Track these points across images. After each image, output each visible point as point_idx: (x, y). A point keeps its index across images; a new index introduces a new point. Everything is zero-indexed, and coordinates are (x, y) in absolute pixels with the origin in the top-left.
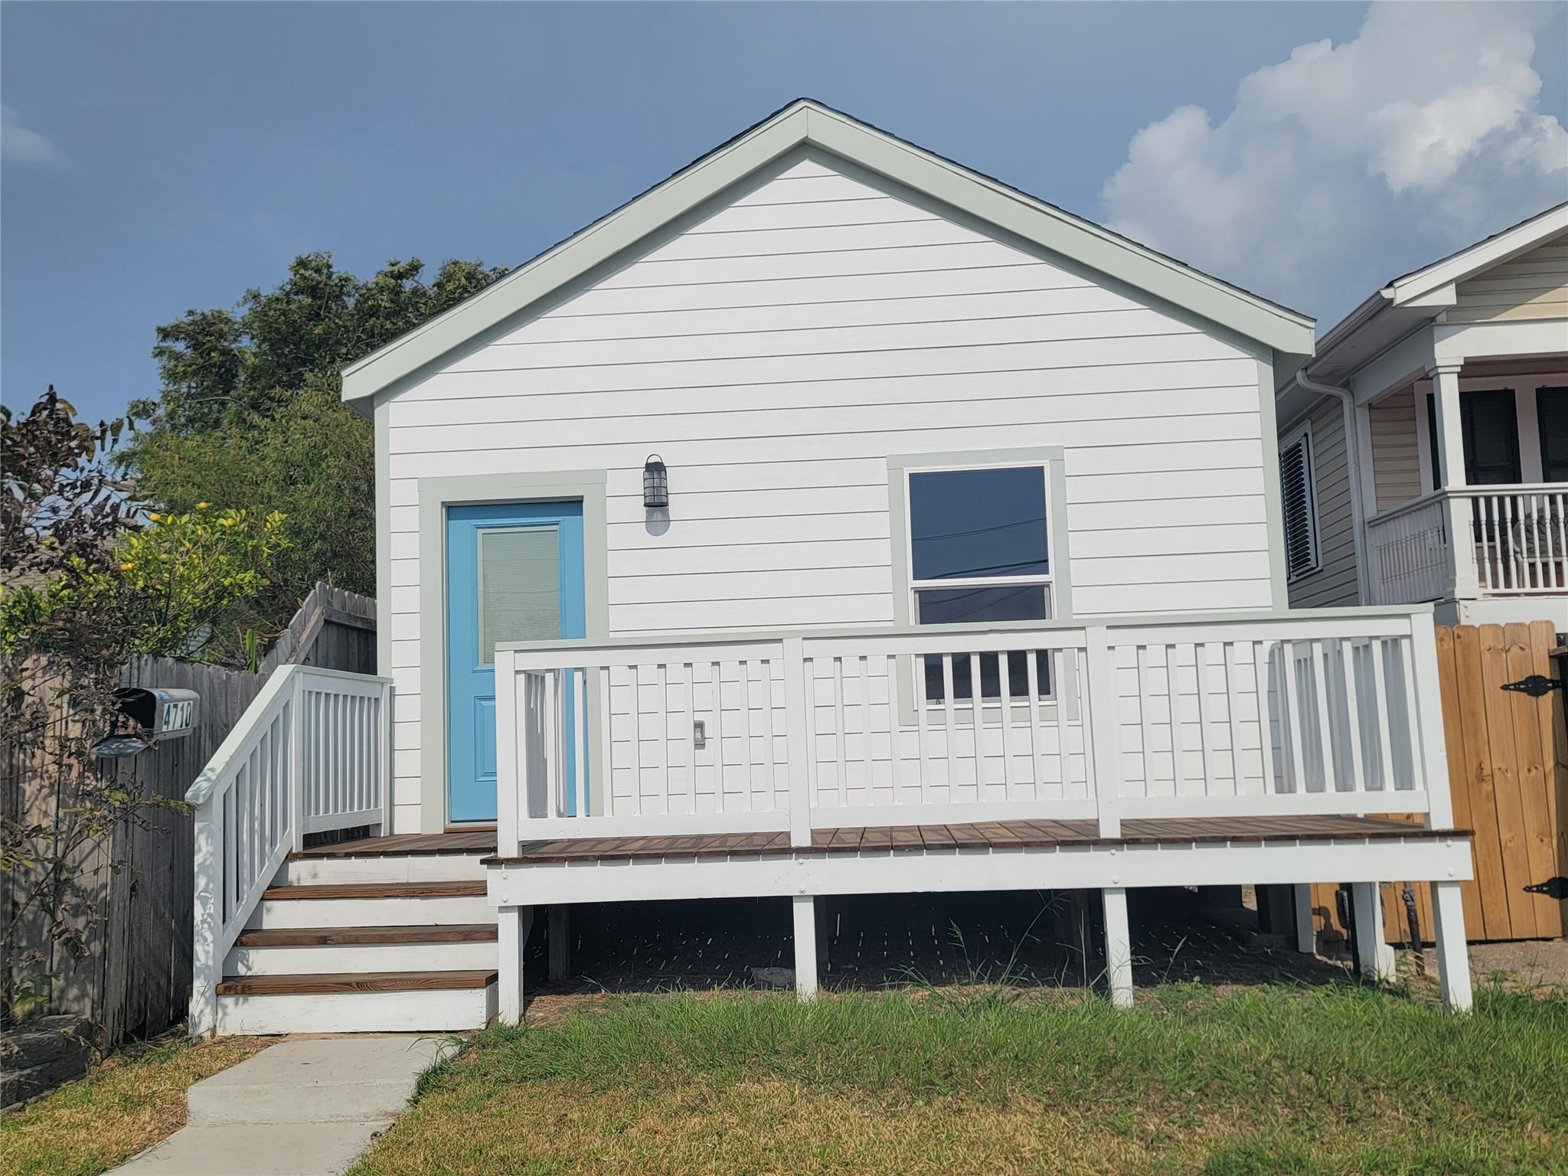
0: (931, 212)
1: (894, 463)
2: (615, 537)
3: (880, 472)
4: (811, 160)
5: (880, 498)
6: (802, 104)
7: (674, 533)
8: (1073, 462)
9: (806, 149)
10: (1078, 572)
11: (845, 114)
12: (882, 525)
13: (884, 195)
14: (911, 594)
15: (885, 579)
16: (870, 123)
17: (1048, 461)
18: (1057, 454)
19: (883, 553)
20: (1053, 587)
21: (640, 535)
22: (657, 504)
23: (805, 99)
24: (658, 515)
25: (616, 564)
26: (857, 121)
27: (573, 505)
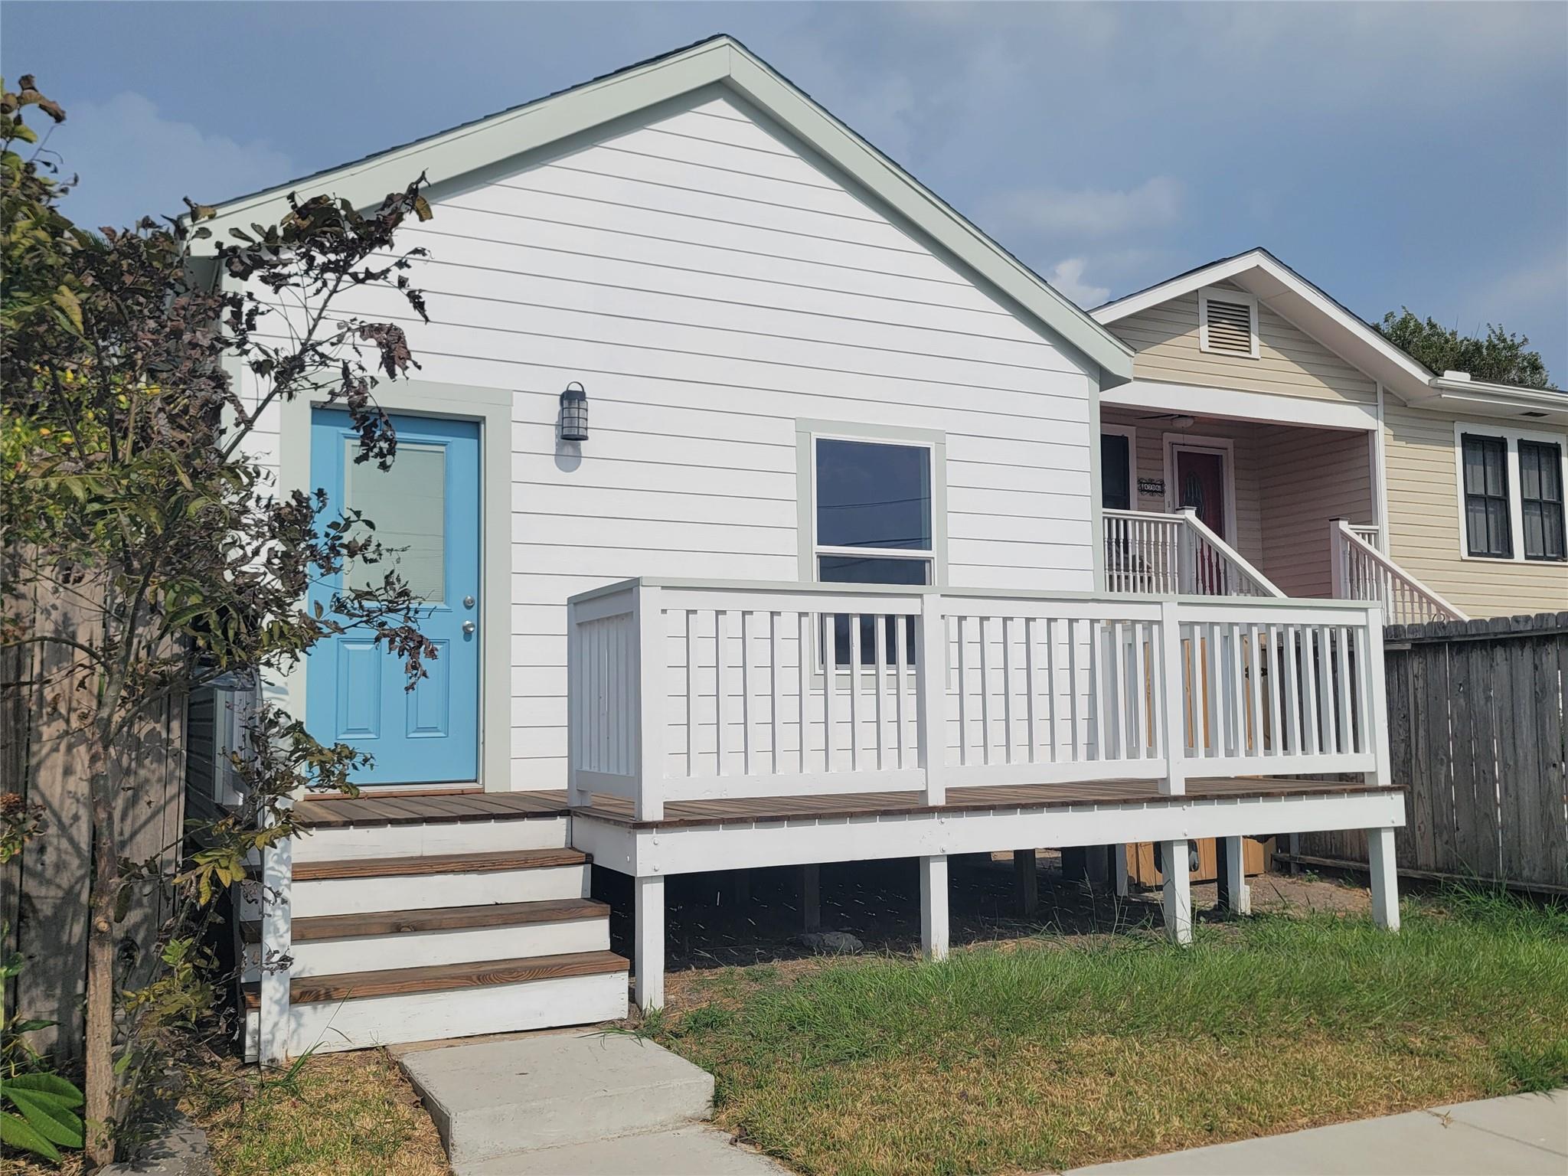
0: (835, 181)
1: (802, 425)
2: (519, 468)
3: (787, 433)
4: (725, 100)
5: (788, 460)
6: (724, 41)
7: (585, 472)
8: (954, 447)
9: (724, 88)
10: (956, 551)
11: (765, 63)
12: (788, 487)
13: (794, 154)
14: (815, 556)
15: (789, 542)
16: (790, 79)
17: (934, 443)
18: (941, 436)
19: (789, 515)
20: (935, 564)
21: (548, 468)
22: (571, 436)
23: (728, 36)
24: (569, 450)
25: (521, 498)
26: (777, 73)
27: (472, 426)
